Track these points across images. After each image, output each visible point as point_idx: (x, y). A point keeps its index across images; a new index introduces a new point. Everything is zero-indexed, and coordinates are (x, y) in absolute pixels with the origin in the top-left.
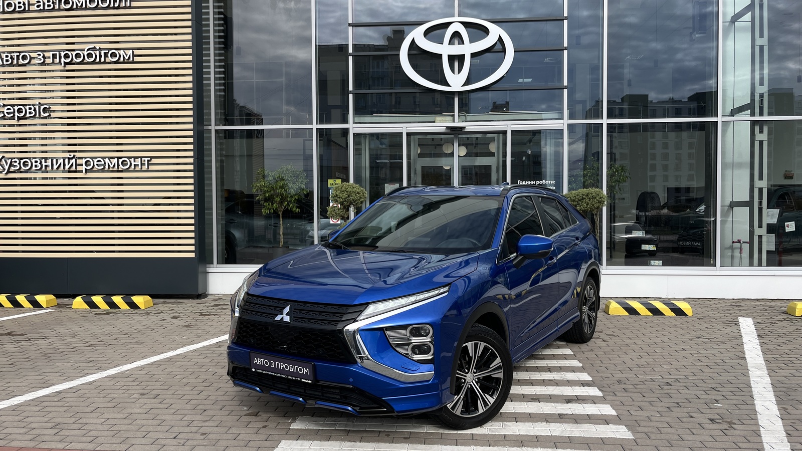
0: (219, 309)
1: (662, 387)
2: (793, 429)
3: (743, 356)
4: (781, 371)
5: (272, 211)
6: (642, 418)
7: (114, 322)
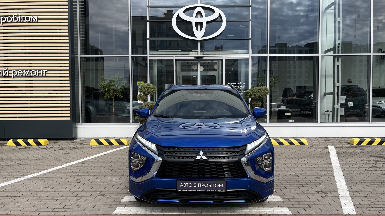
0: (83, 145)
1: (295, 178)
2: (354, 196)
3: (330, 163)
4: (348, 169)
5: (109, 97)
6: (286, 192)
7: (29, 152)
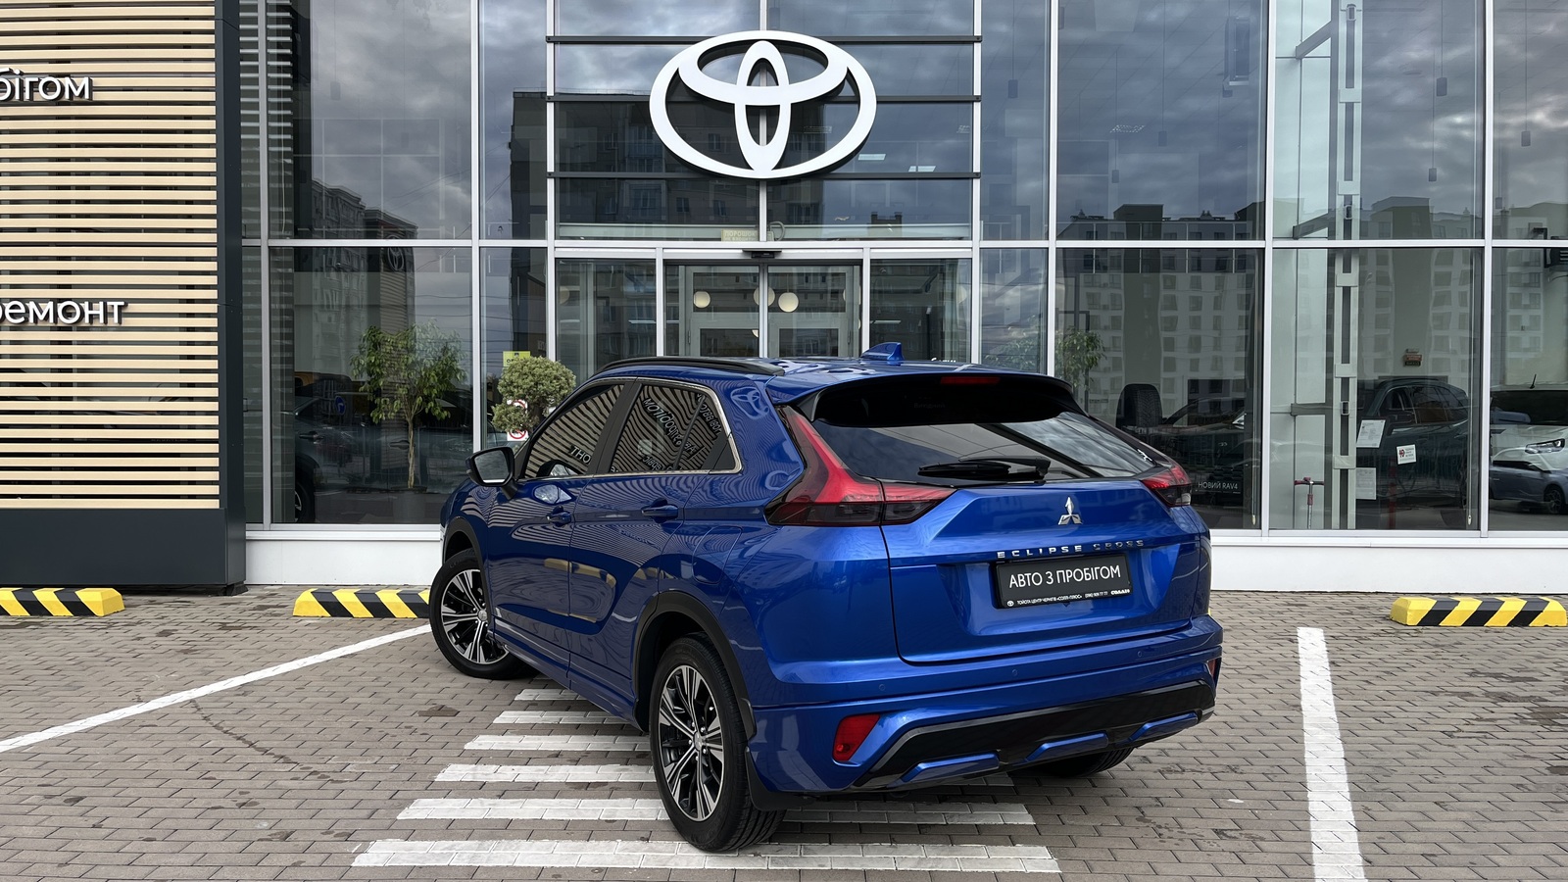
0: (264, 615)
2: (1378, 850)
3: (1295, 702)
6: (1085, 832)
7: (29, 643)
